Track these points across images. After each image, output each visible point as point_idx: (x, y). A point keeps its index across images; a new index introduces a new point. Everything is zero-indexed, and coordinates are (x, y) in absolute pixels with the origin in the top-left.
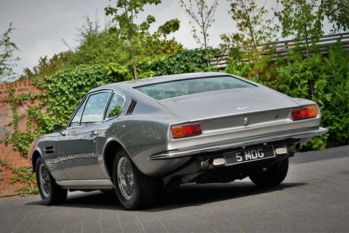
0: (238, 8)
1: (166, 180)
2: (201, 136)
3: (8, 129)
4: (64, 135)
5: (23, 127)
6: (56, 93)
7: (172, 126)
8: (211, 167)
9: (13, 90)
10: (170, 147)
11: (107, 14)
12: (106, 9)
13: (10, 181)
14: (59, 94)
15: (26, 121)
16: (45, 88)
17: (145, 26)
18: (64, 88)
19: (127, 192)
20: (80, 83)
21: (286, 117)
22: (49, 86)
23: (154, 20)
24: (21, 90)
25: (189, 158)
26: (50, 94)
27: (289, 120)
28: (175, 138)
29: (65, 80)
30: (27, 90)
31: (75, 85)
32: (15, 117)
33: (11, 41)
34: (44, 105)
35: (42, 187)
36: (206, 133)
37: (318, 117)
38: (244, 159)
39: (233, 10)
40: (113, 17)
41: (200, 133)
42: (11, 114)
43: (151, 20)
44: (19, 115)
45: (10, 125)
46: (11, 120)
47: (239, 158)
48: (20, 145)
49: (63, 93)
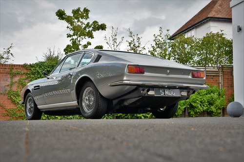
0: (132, 45)
1: (115, 102)
2: (144, 75)
3: (7, 88)
4: (48, 78)
5: (14, 88)
6: (35, 72)
7: (129, 65)
8: (146, 95)
9: (12, 68)
10: (125, 79)
11: (68, 37)
12: (67, 34)
13: (3, 115)
14: (37, 73)
15: (17, 85)
16: (29, 70)
17: (85, 46)
18: (40, 71)
19: (87, 109)
20: (48, 69)
21: (189, 75)
22: (32, 69)
23: (90, 44)
24: (17, 69)
25: (135, 87)
26: (32, 73)
27: (190, 77)
28: (129, 73)
29: (41, 67)
30: (20, 69)
31: (46, 70)
32: (12, 82)
33: (11, 52)
34: (27, 78)
35: (27, 111)
36: (146, 74)
37: (204, 78)
38: (165, 94)
39: (130, 45)
40: (71, 39)
41: (143, 73)
42: (9, 80)
43: (89, 44)
44: (14, 81)
45: (8, 86)
46: (9, 83)
47: (162, 93)
48: (12, 97)
49: (39, 73)
